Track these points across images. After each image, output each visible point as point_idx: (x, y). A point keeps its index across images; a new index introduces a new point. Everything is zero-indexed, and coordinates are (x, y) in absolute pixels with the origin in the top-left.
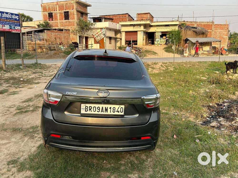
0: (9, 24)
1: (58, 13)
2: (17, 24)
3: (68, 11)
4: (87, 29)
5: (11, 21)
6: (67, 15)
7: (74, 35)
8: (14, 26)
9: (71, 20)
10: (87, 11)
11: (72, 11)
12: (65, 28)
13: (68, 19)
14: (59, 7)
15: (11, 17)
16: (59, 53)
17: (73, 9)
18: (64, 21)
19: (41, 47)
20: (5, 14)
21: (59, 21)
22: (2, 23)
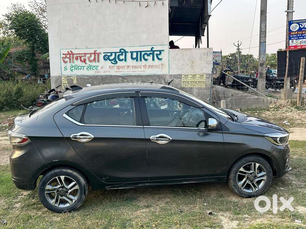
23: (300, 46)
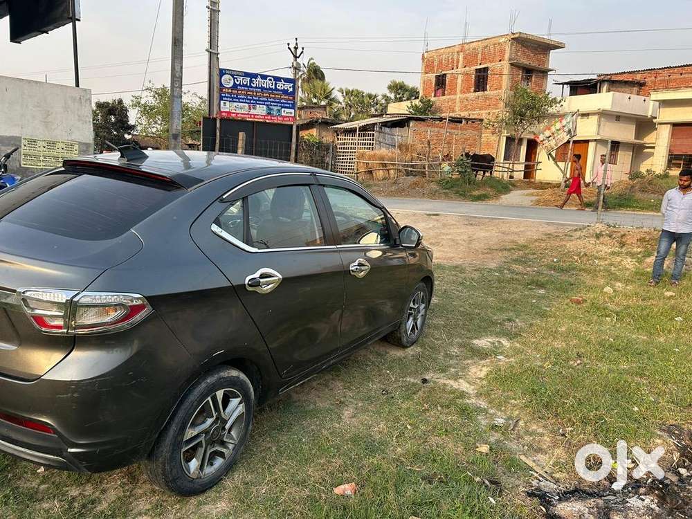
0: (266, 103)
1: (460, 75)
2: (285, 103)
3: (486, 66)
4: (532, 117)
5: (273, 96)
6: (484, 78)
7: (493, 134)
8: (280, 108)
9: (492, 93)
10: (546, 62)
11: (499, 64)
12: (473, 114)
13: (483, 91)
14: (465, 58)
15: (273, 87)
16: (424, 183)
17: (500, 61)
18: (472, 95)
19: (385, 165)
20: (259, 79)
21: (458, 96)
22: (250, 100)
23: (234, 113)
